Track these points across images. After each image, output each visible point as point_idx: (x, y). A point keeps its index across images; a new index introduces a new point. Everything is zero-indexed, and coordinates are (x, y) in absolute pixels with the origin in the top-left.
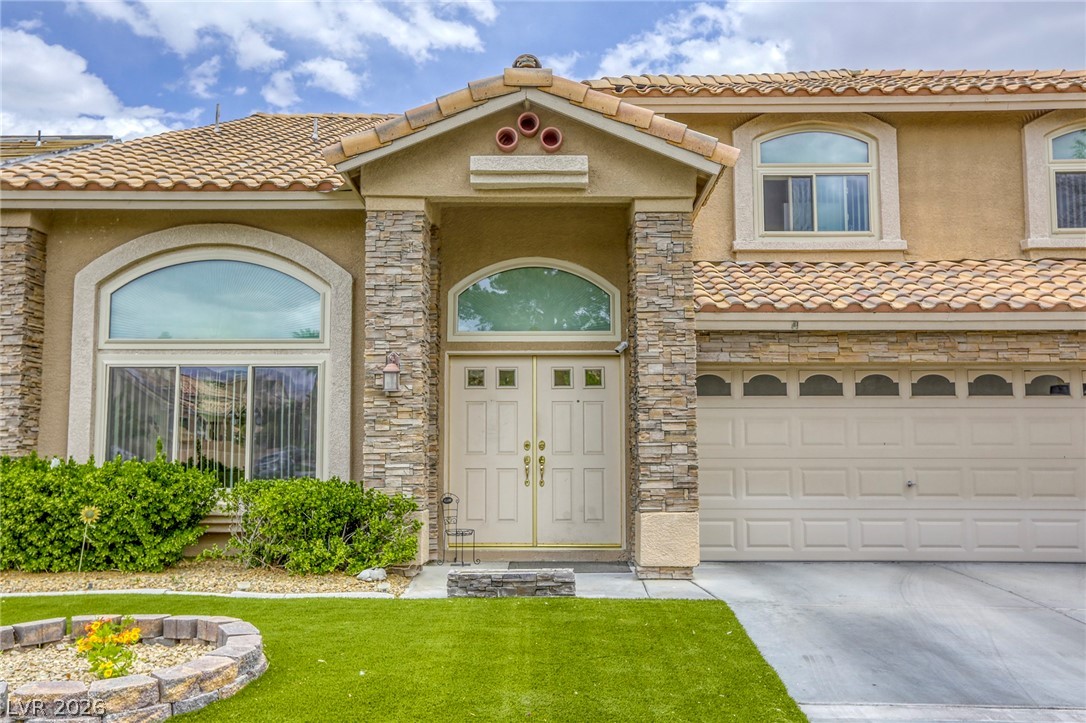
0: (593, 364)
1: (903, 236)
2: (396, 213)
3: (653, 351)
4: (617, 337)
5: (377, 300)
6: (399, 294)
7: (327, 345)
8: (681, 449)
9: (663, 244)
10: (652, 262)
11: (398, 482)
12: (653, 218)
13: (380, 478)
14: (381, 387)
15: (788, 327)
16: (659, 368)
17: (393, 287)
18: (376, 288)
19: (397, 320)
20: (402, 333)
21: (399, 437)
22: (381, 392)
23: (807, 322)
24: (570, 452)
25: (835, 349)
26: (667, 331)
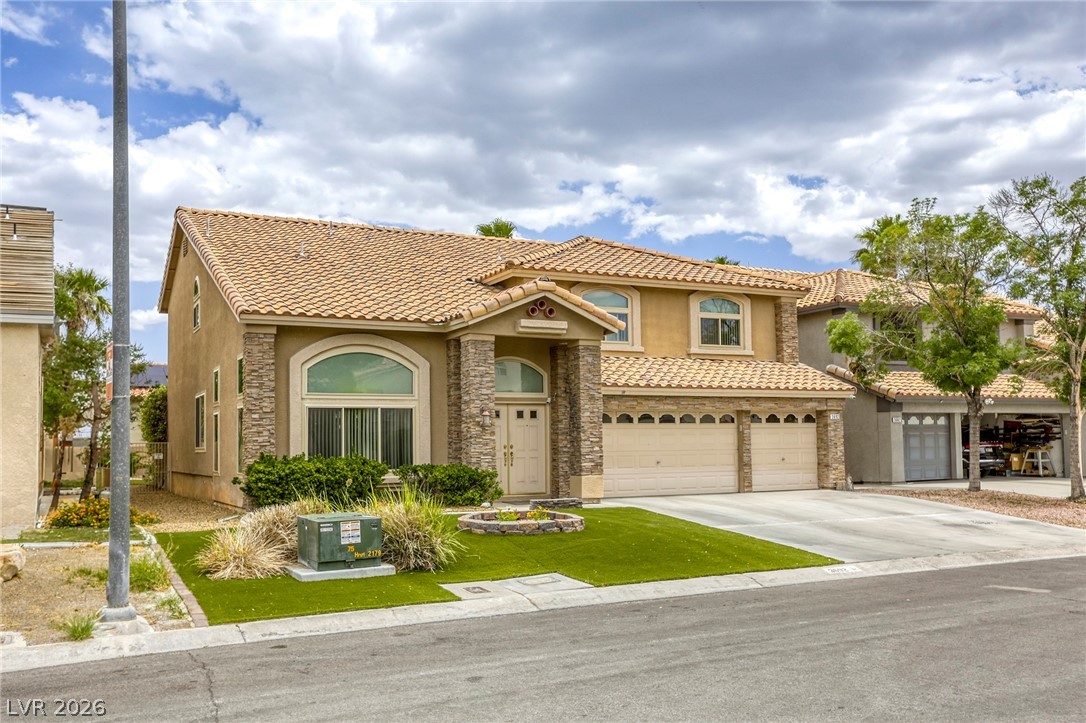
0: (533, 408)
1: (642, 345)
2: (483, 341)
3: (587, 407)
4: (546, 396)
5: (475, 382)
6: (484, 379)
7: (416, 398)
8: (597, 448)
9: (590, 360)
10: (586, 367)
11: (487, 464)
12: (587, 348)
13: (478, 463)
14: (479, 422)
15: (620, 393)
16: (588, 414)
17: (482, 376)
18: (475, 376)
19: (484, 391)
20: (486, 397)
21: (487, 444)
22: (478, 423)
23: (629, 392)
24: (524, 450)
25: (635, 403)
26: (592, 398)
